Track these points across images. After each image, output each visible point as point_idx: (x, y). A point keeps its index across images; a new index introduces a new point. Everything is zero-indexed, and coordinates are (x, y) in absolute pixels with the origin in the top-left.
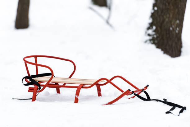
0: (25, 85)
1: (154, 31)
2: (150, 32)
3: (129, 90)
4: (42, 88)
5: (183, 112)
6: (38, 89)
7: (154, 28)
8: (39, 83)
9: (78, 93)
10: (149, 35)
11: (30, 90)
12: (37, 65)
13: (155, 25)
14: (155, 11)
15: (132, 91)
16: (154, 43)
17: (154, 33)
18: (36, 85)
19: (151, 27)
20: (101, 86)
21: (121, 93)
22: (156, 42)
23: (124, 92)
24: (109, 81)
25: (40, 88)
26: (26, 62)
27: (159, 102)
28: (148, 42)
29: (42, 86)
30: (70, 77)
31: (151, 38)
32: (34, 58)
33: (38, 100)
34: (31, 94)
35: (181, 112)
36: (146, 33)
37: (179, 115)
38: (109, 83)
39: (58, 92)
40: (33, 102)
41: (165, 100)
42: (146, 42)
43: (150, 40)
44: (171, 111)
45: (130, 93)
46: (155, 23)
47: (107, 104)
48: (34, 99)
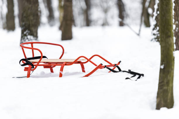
0: (22, 65)
1: (158, 31)
2: (155, 32)
3: (101, 64)
4: (35, 67)
5: (141, 78)
6: (31, 68)
7: (158, 28)
8: (33, 63)
9: (62, 70)
10: (154, 34)
11: (26, 69)
12: (33, 49)
13: (158, 26)
14: (158, 14)
15: (104, 65)
16: (158, 41)
17: (158, 33)
18: (30, 65)
19: (155, 28)
20: (84, 64)
21: (95, 67)
22: (160, 39)
23: (97, 66)
24: (89, 60)
25: (33, 67)
26: (23, 47)
27: (125, 72)
28: (154, 40)
29: (35, 65)
30: (60, 58)
31: (156, 37)
32: (30, 44)
33: (31, 77)
34: (27, 72)
35: (139, 78)
36: (152, 33)
37: (136, 80)
38: (89, 62)
39: (52, 71)
40: (28, 78)
41: (129, 70)
42: (152, 40)
43: (155, 39)
44: (131, 78)
45: (103, 67)
46: (158, 24)
47: (84, 77)
48: (28, 76)
